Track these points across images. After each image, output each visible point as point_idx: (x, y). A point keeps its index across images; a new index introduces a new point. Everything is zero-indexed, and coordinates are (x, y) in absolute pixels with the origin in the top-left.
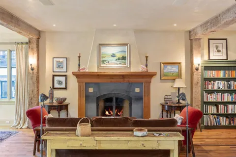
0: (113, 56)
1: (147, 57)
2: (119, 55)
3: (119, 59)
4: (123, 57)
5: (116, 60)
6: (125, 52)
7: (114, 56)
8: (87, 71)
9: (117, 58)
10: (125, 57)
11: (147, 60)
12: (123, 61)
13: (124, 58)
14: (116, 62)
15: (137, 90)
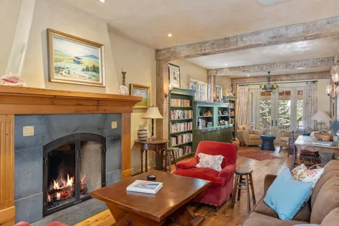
0: (77, 61)
1: (124, 73)
2: (88, 62)
3: (87, 69)
4: (94, 66)
5: (83, 70)
6: (97, 58)
7: (79, 63)
8: (25, 85)
9: (85, 67)
10: (98, 68)
11: (124, 78)
12: (94, 74)
13: (95, 69)
14: (83, 74)
15: (114, 125)
